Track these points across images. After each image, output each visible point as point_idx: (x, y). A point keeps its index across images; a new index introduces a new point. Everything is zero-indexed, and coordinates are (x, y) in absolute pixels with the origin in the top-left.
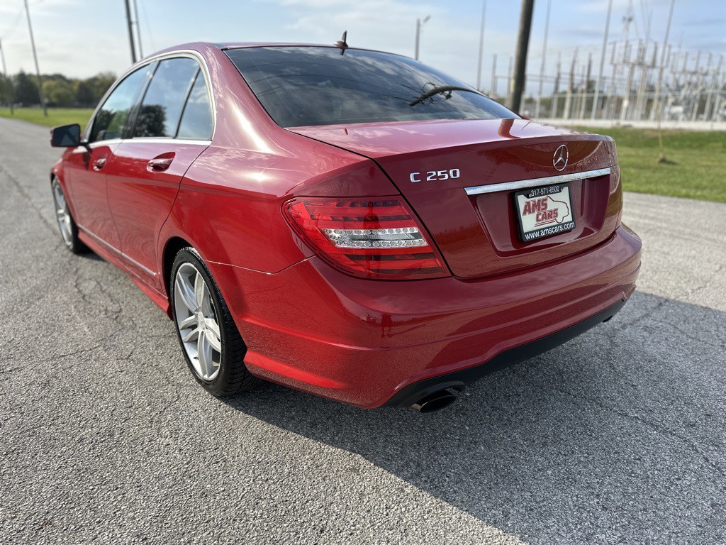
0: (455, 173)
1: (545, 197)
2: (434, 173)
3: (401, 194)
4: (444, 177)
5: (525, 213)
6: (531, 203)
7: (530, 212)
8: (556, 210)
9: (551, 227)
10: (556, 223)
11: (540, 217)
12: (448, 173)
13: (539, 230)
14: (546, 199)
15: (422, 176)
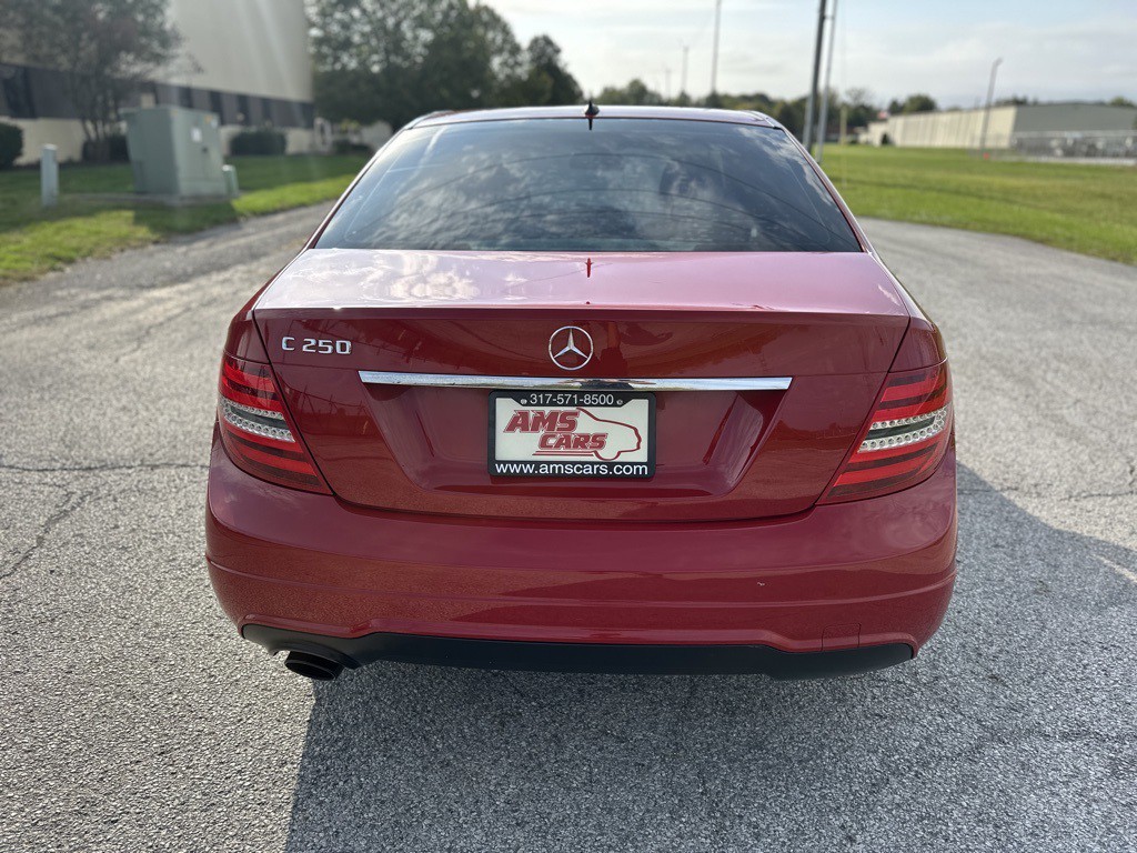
0: (343, 347)
1: (574, 409)
2: (313, 342)
3: (270, 363)
4: (327, 349)
5: (511, 428)
6: (531, 415)
7: (525, 428)
8: (604, 436)
9: (574, 463)
10: (595, 459)
11: (552, 441)
12: (334, 345)
13: (538, 464)
14: (576, 414)
15: (298, 344)
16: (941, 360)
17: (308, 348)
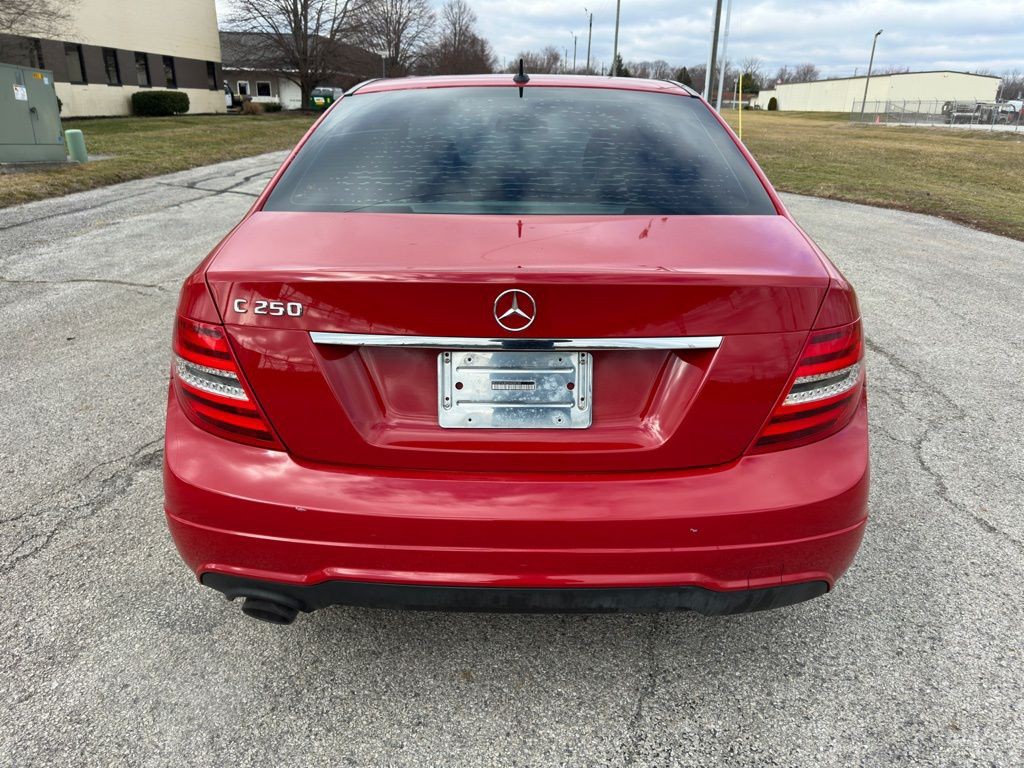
16: (855, 318)
17: (260, 310)
